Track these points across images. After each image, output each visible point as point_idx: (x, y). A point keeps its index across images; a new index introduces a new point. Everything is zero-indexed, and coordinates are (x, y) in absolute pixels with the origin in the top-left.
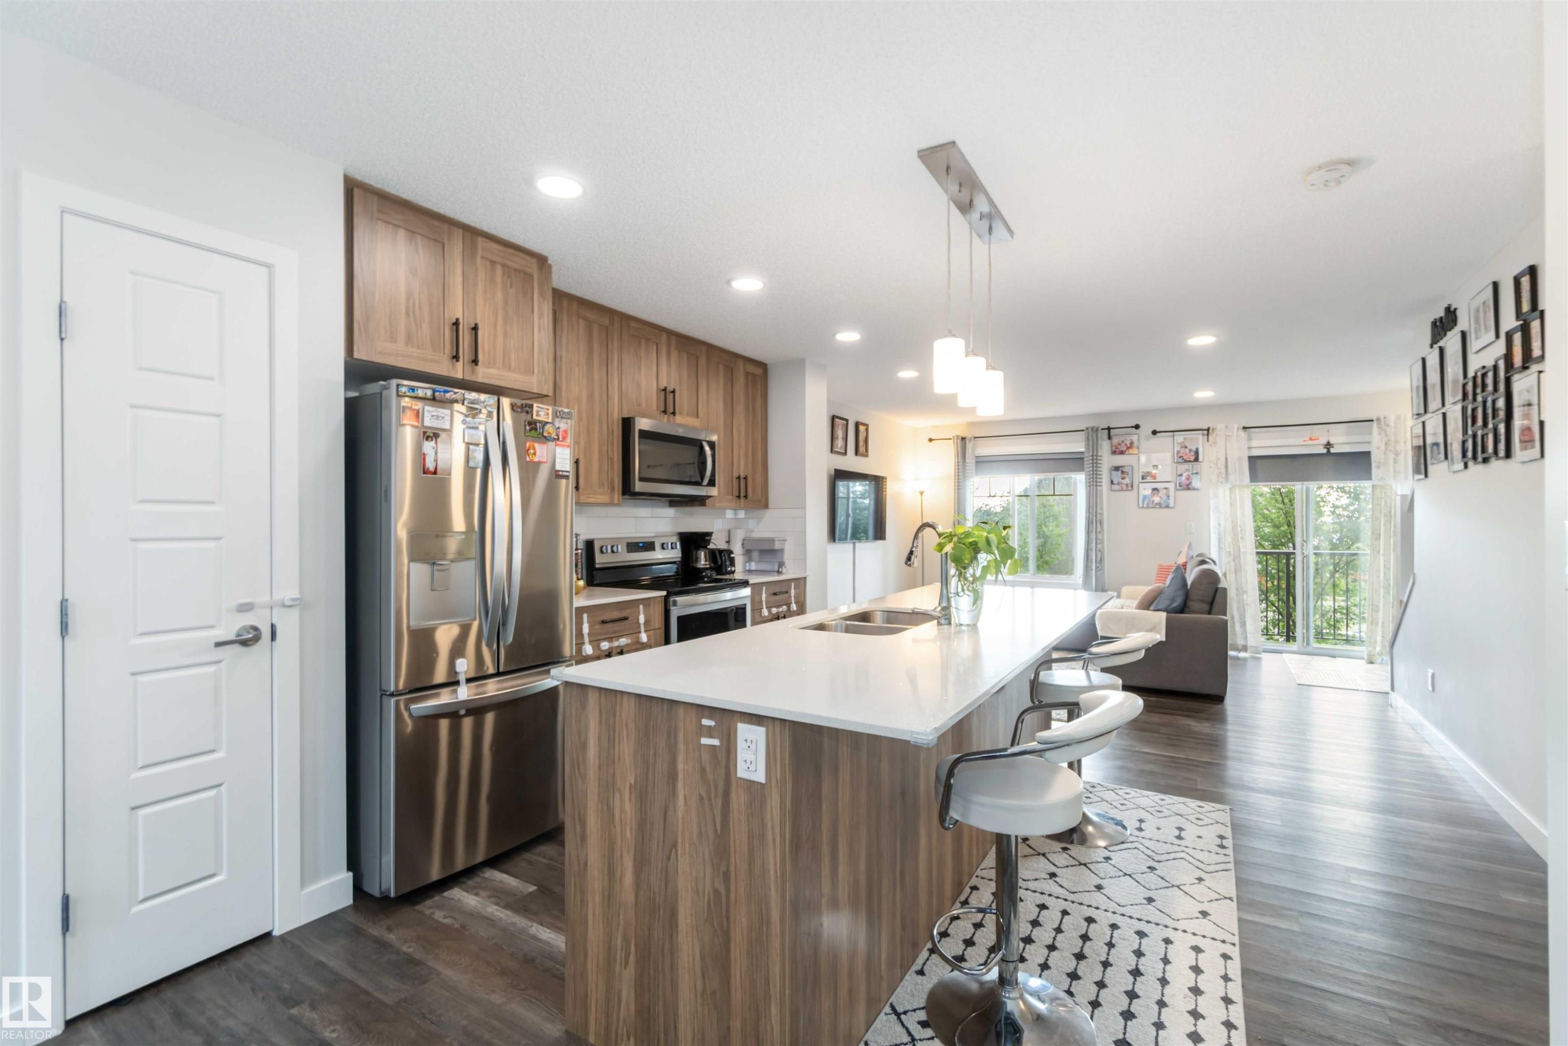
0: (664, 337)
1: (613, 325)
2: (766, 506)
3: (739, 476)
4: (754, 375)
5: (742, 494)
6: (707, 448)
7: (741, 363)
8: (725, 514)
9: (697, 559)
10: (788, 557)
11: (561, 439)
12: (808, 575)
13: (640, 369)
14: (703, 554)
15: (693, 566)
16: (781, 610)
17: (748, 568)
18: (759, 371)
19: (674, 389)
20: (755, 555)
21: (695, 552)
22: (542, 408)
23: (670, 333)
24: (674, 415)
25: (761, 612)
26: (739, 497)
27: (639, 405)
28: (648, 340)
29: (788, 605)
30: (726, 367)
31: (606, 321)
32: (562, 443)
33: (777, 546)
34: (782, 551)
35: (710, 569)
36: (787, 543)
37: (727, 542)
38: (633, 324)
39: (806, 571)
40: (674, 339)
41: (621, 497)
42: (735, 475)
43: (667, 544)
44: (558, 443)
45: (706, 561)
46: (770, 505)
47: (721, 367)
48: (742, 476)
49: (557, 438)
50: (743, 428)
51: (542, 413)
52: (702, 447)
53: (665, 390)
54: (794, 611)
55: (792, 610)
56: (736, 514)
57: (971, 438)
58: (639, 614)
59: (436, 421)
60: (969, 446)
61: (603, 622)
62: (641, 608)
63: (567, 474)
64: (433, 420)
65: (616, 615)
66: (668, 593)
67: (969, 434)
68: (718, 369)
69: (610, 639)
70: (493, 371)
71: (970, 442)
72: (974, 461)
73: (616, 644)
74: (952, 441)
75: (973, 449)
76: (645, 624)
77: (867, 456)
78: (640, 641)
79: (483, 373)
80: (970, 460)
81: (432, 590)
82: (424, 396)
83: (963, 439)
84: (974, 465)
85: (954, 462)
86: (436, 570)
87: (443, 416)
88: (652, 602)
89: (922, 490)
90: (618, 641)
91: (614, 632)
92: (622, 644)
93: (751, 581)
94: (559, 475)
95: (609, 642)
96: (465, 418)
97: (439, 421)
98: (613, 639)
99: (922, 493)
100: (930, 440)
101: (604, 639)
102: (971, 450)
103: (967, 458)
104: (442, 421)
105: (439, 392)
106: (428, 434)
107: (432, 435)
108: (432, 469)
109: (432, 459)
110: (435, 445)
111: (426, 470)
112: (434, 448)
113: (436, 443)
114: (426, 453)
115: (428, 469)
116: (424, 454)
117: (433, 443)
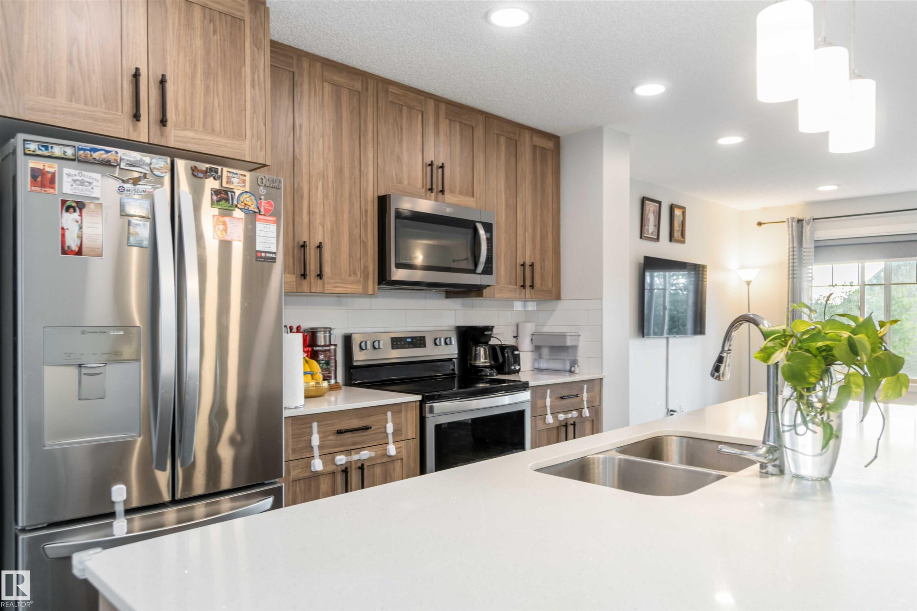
0: (431, 104)
1: (367, 90)
2: (558, 297)
3: (524, 263)
4: (543, 148)
5: (528, 283)
6: (482, 232)
7: (527, 135)
8: (512, 306)
9: (476, 357)
10: (581, 355)
11: (262, 213)
12: (605, 376)
13: (401, 142)
14: (482, 349)
15: (470, 364)
16: (570, 416)
17: (537, 366)
18: (550, 145)
19: (443, 164)
20: (545, 352)
21: (474, 348)
22: (236, 174)
23: (438, 100)
24: (443, 194)
25: (545, 419)
26: (523, 286)
27: (401, 182)
28: (410, 108)
29: (580, 410)
30: (508, 139)
31: (358, 85)
32: (265, 218)
33: (569, 343)
34: (575, 347)
35: (491, 367)
36: (581, 339)
37: (514, 337)
38: (392, 89)
39: (602, 373)
40: (443, 106)
41: (376, 286)
42: (520, 261)
43: (440, 339)
44: (259, 217)
45: (486, 359)
46: (563, 296)
47: (502, 139)
48: (528, 263)
49: (257, 210)
50: (529, 208)
51: (236, 181)
52: (476, 230)
53: (431, 165)
54: (586, 417)
55: (584, 416)
56: (525, 306)
57: (809, 220)
58: (387, 422)
59: (81, 187)
60: (807, 229)
61: (340, 432)
62: (389, 414)
63: (274, 256)
64: (75, 186)
65: (356, 423)
66: (423, 397)
67: (806, 215)
68: (498, 143)
69: (348, 452)
70: (190, 134)
71: (808, 224)
72: (813, 246)
73: (355, 457)
74: (786, 223)
75: (812, 233)
76: (393, 433)
77: (683, 242)
78: (388, 454)
79: (175, 136)
80: (808, 244)
81: (80, 400)
82: (63, 156)
83: (800, 221)
84: (813, 250)
85: (787, 247)
86: (85, 374)
87: (90, 181)
88: (403, 409)
89: (748, 279)
90: (359, 453)
91: (354, 444)
92: (363, 458)
93: (531, 384)
94: (261, 257)
95: (346, 456)
96: (122, 184)
97: (84, 187)
98: (353, 451)
99: (748, 283)
100: (760, 224)
101: (341, 452)
102: (808, 233)
103: (804, 243)
104: (90, 188)
105: (85, 150)
106: (68, 204)
107: (74, 204)
108: (75, 248)
109: (75, 235)
110: (79, 218)
111: (66, 249)
112: (77, 222)
113: (81, 215)
114: (65, 227)
115: (69, 247)
116: (63, 229)
117: (76, 216)
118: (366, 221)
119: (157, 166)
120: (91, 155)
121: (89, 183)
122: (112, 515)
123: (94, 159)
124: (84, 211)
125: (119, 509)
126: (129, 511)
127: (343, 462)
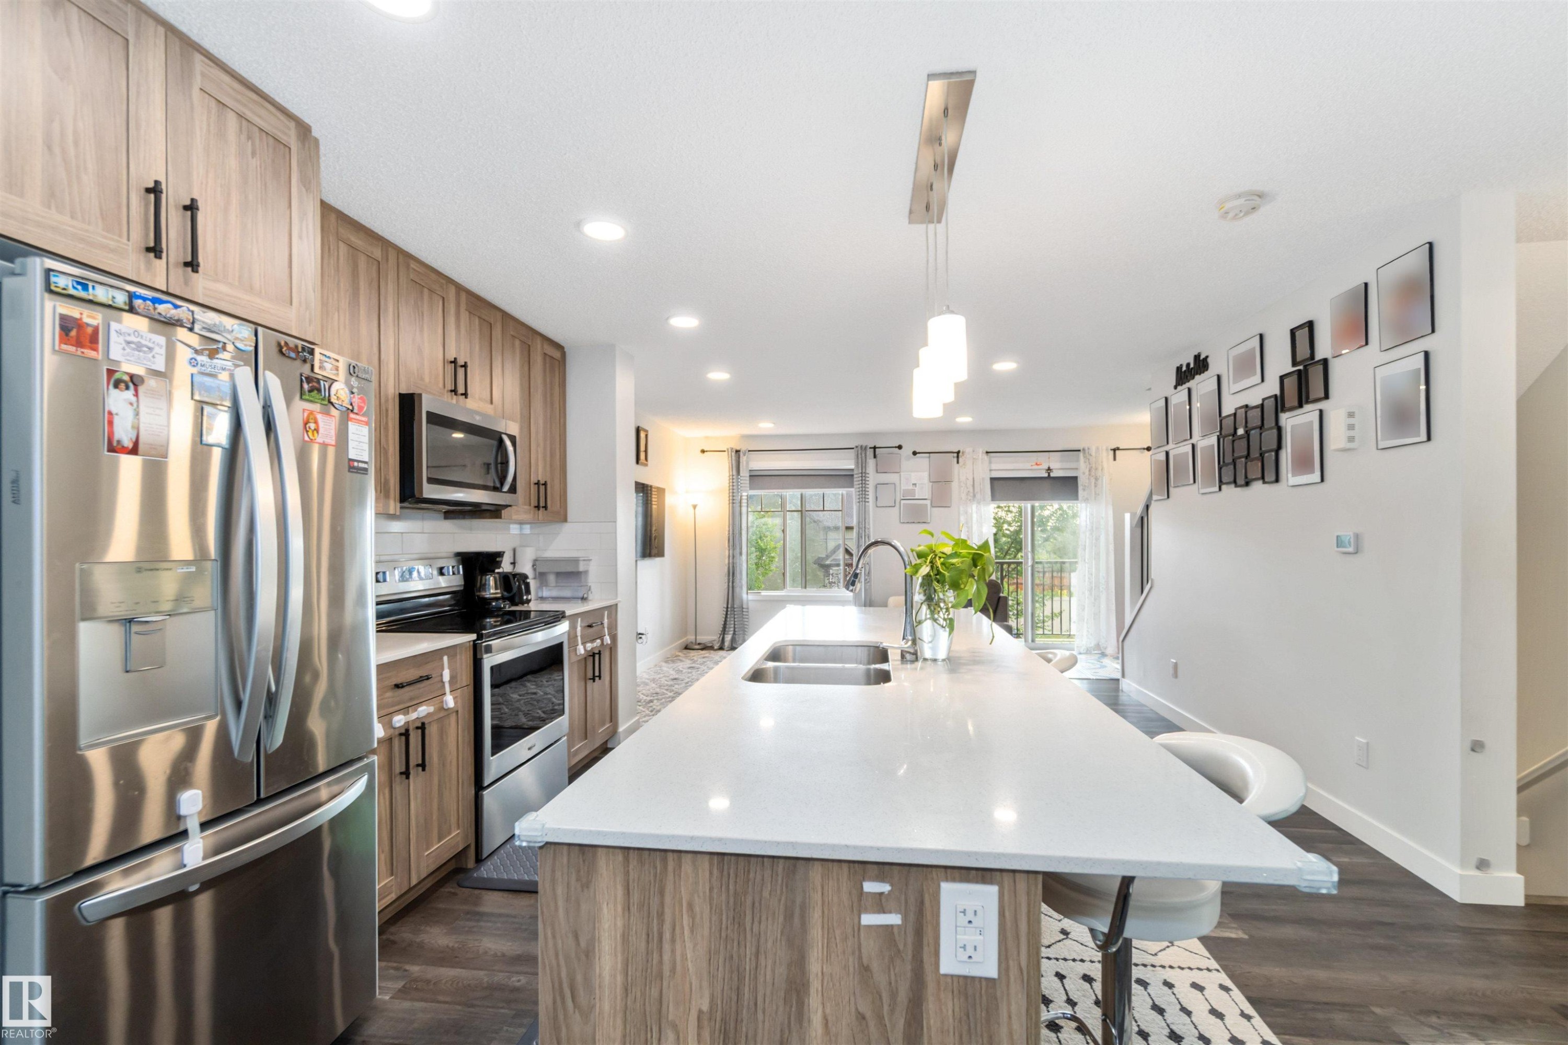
0: (452, 290)
1: (387, 260)
2: (565, 520)
3: (539, 481)
4: (552, 357)
5: (542, 504)
6: (508, 443)
7: (539, 341)
8: (509, 529)
9: (484, 586)
10: (593, 579)
11: (355, 411)
12: (620, 601)
13: (422, 330)
14: (491, 578)
15: (478, 596)
16: (595, 645)
17: (540, 595)
18: (557, 354)
19: (466, 363)
20: (552, 578)
21: (479, 577)
22: (329, 357)
23: (460, 289)
24: (466, 397)
25: (576, 650)
26: (538, 507)
27: (422, 379)
28: (431, 291)
29: (601, 638)
30: (523, 342)
31: (377, 253)
32: (358, 417)
33: (581, 569)
34: (586, 572)
35: (503, 598)
36: (592, 563)
37: (511, 563)
38: (413, 265)
39: (616, 598)
40: (463, 296)
41: (398, 505)
42: (534, 480)
43: (448, 568)
44: (352, 416)
45: (496, 588)
46: (569, 519)
47: (517, 343)
48: (542, 482)
49: (350, 407)
50: (541, 422)
51: (328, 366)
52: (501, 441)
53: (454, 362)
54: (607, 644)
55: (605, 644)
56: (521, 529)
57: (745, 451)
58: (443, 669)
59: (137, 353)
60: (743, 459)
61: (398, 686)
62: (445, 658)
63: (365, 466)
64: (128, 350)
65: (413, 674)
66: (478, 636)
67: (743, 447)
68: (513, 345)
69: (405, 711)
70: (223, 288)
71: (744, 455)
72: (748, 475)
73: (413, 716)
74: (726, 453)
75: (747, 463)
76: (450, 682)
77: (646, 465)
78: (445, 707)
79: (205, 288)
80: (745, 474)
81: (127, 672)
82: (110, 303)
83: (737, 451)
84: (748, 478)
85: (728, 475)
86: (136, 633)
87: (151, 345)
88: (458, 651)
89: (695, 503)
90: (416, 710)
91: (411, 699)
92: (422, 715)
93: (568, 613)
94: (354, 467)
95: (404, 715)
96: (195, 356)
97: (141, 354)
98: (410, 709)
99: (695, 507)
100: (703, 451)
101: (398, 712)
102: (745, 463)
103: (741, 472)
104: (150, 355)
105: (144, 299)
106: (117, 376)
107: (126, 378)
108: (128, 444)
109: (129, 425)
110: (134, 399)
111: (115, 444)
112: (131, 404)
113: (136, 395)
114: (114, 411)
115: (119, 442)
116: (110, 413)
117: (129, 394)
118: (387, 423)
119: (239, 336)
120: (155, 309)
121: (150, 349)
122: (184, 834)
123: (160, 314)
124: (141, 389)
125: (192, 825)
126: (204, 826)
127: (402, 723)
